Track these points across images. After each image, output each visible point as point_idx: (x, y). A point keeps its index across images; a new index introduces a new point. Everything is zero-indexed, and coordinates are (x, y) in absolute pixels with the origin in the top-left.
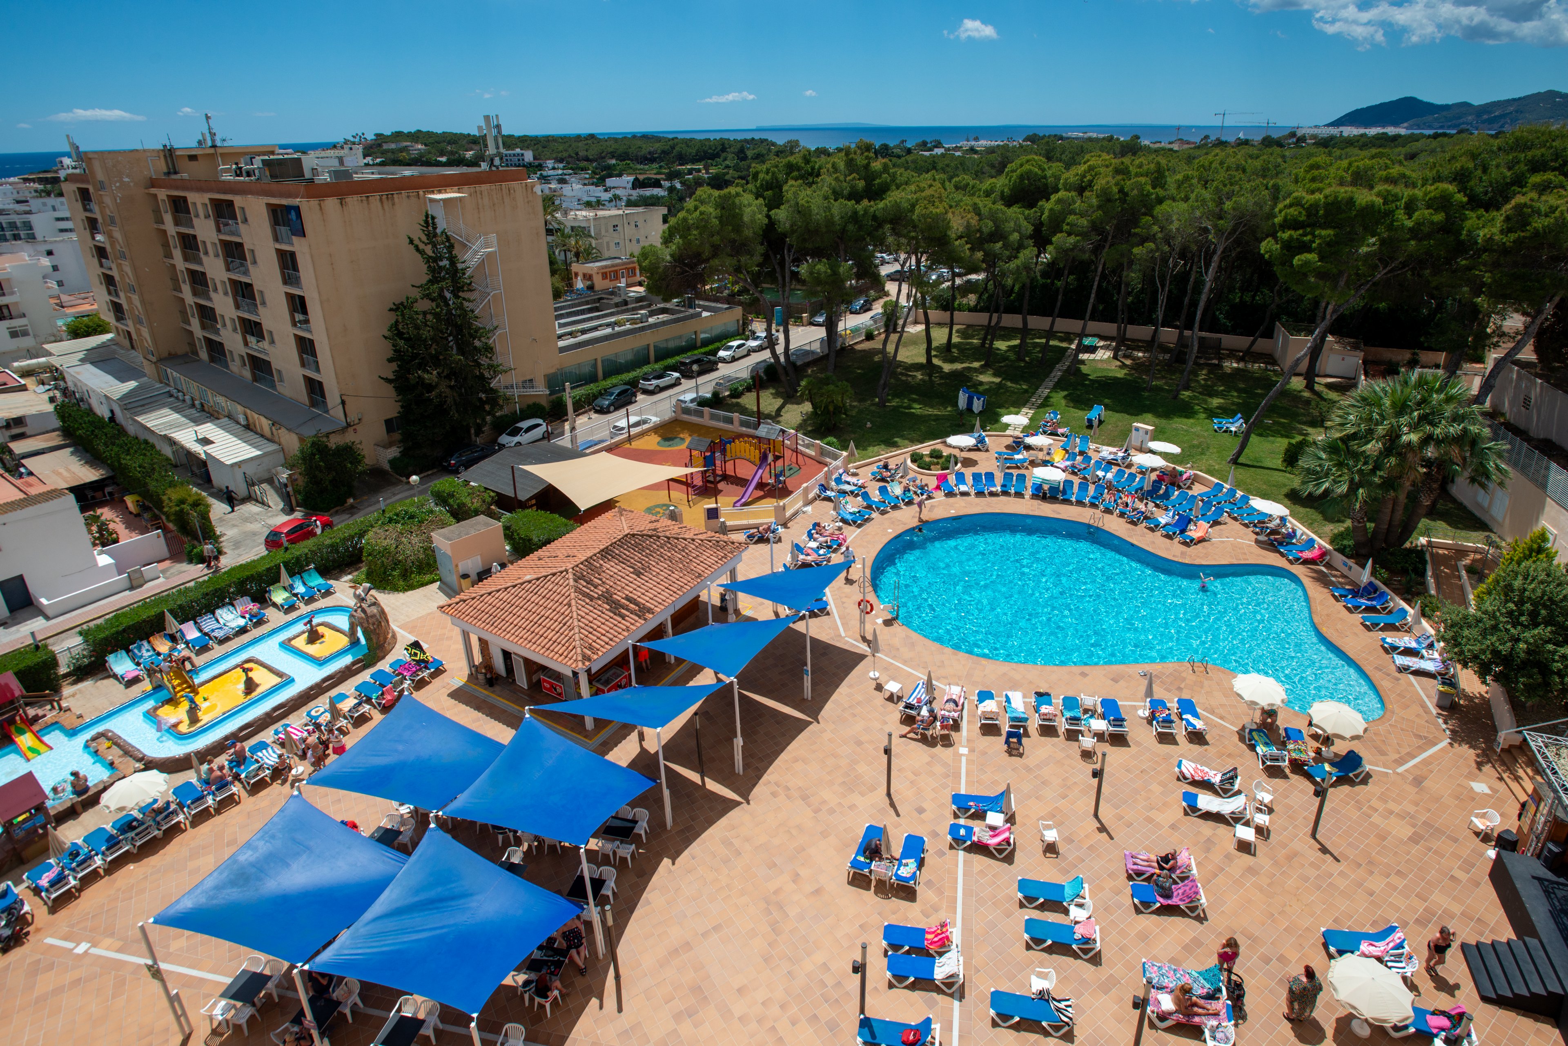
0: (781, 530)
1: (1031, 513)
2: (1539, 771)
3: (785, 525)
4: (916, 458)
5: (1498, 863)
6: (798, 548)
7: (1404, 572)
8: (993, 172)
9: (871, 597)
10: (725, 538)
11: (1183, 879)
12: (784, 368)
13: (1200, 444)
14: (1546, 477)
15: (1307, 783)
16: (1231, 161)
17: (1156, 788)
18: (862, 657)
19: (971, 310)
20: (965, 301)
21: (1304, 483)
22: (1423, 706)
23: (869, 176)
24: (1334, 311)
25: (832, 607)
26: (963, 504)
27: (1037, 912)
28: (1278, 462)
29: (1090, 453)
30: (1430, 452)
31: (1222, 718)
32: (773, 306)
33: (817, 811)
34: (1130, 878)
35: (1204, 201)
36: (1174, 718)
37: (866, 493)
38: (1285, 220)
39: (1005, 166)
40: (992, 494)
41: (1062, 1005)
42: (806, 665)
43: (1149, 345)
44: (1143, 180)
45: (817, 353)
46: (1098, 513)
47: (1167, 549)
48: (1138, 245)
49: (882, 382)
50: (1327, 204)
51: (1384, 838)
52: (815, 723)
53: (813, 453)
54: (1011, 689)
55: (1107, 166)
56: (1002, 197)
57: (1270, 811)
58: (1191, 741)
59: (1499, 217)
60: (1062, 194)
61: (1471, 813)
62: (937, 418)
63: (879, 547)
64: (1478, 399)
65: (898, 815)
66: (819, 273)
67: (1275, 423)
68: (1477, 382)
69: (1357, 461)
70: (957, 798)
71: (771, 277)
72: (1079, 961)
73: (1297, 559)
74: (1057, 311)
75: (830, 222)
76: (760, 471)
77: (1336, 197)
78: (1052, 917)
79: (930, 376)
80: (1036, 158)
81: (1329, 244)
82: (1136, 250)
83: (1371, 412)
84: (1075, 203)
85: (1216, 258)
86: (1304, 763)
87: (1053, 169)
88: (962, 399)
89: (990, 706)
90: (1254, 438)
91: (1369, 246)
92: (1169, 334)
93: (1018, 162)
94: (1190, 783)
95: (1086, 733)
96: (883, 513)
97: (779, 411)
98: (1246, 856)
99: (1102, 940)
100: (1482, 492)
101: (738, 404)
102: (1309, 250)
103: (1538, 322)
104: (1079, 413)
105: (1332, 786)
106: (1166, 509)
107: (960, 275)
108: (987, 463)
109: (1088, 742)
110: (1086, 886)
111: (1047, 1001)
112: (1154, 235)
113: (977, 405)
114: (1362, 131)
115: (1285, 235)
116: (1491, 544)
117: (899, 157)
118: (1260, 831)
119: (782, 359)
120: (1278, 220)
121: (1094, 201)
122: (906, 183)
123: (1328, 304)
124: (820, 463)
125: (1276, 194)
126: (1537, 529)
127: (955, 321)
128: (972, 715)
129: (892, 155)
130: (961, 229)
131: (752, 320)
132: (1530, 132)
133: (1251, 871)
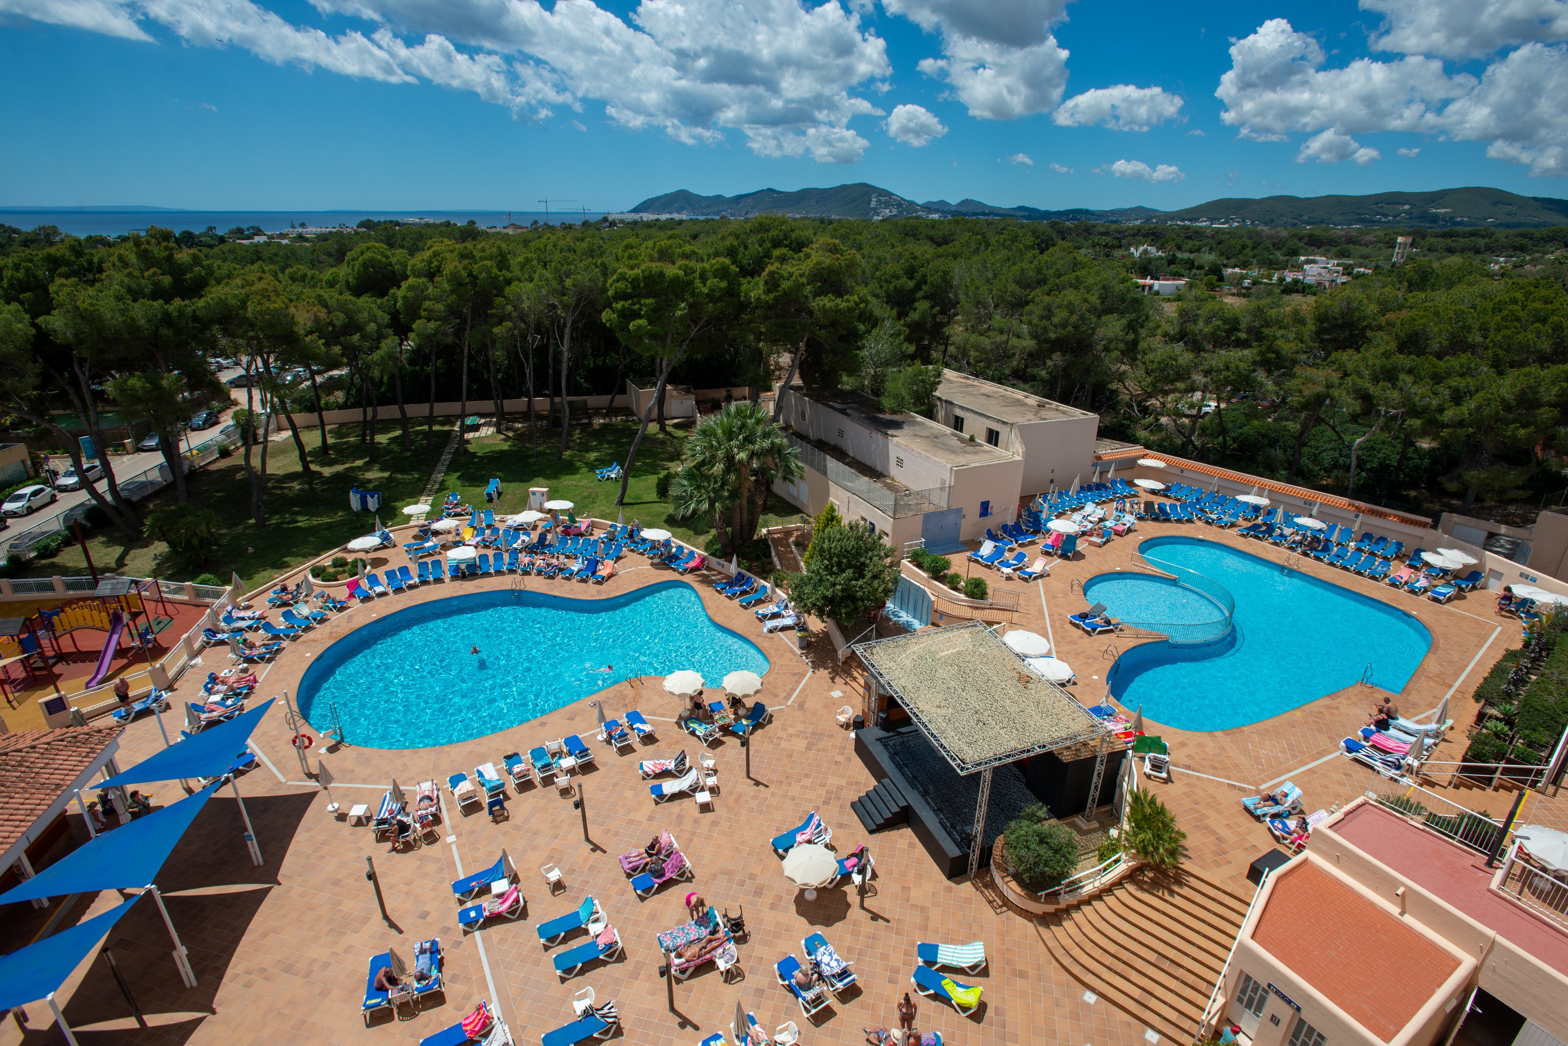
0: (165, 695)
1: (455, 595)
2: (865, 669)
3: (170, 688)
4: (318, 572)
5: (858, 739)
6: (194, 709)
7: (758, 558)
8: (332, 260)
9: (306, 730)
10: (85, 729)
11: (668, 856)
12: (114, 508)
13: (590, 494)
14: (825, 466)
15: (735, 739)
16: (561, 243)
17: (628, 794)
18: (312, 795)
19: (340, 407)
20: (332, 399)
21: (676, 508)
22: (792, 651)
23: (177, 271)
24: (668, 365)
25: (260, 756)
26: (383, 605)
27: (562, 946)
28: (653, 496)
29: (497, 525)
30: (755, 465)
31: (662, 716)
32: (76, 436)
33: (307, 976)
34: (629, 876)
35: (547, 279)
36: (627, 731)
37: (268, 624)
38: (616, 293)
39: (344, 254)
40: (411, 587)
41: (606, 1010)
42: (246, 829)
43: (525, 416)
44: (489, 263)
45: (159, 483)
46: (517, 577)
47: (585, 592)
48: (497, 325)
49: (254, 500)
50: (645, 278)
51: (790, 756)
52: (276, 887)
53: (186, 598)
54: (481, 764)
55: (452, 251)
56: (348, 286)
57: (716, 772)
58: (645, 744)
59: (761, 280)
60: (411, 281)
61: (836, 714)
62: (329, 526)
63: (301, 674)
64: (775, 419)
65: (400, 932)
66: (133, 389)
67: (644, 463)
68: (772, 406)
69: (709, 483)
70: (457, 886)
71: (63, 400)
72: (609, 966)
73: (686, 570)
74: (433, 396)
75: (132, 326)
76: (115, 637)
77: (651, 271)
78: (575, 944)
79: (310, 483)
80: (377, 245)
81: (653, 311)
82: (496, 330)
83: (711, 441)
84: (427, 289)
85: (567, 331)
86: (729, 726)
87: (397, 256)
88: (355, 501)
89: (465, 787)
90: (631, 481)
91: (681, 310)
92: (541, 403)
93: (357, 250)
94: (654, 778)
95: (559, 773)
96: (295, 639)
97: (121, 562)
98: (709, 815)
99: (621, 938)
100: (791, 485)
101: (53, 566)
102: (640, 317)
103: (798, 356)
104: (478, 490)
105: (751, 733)
106: (576, 558)
107: (319, 373)
108: (397, 558)
109: (562, 781)
110: (596, 902)
111: (593, 1015)
112: (510, 314)
113: (373, 503)
114: (656, 217)
115: (619, 305)
116: (805, 522)
117: (211, 247)
118: (714, 790)
119: (109, 498)
120: (611, 293)
121: (447, 286)
122: (229, 277)
123: (662, 360)
124: (198, 606)
125: (605, 272)
126: (828, 506)
127: (326, 422)
128: (450, 803)
129: (200, 244)
130: (309, 324)
131: (47, 459)
132: (767, 218)
133: (714, 823)
